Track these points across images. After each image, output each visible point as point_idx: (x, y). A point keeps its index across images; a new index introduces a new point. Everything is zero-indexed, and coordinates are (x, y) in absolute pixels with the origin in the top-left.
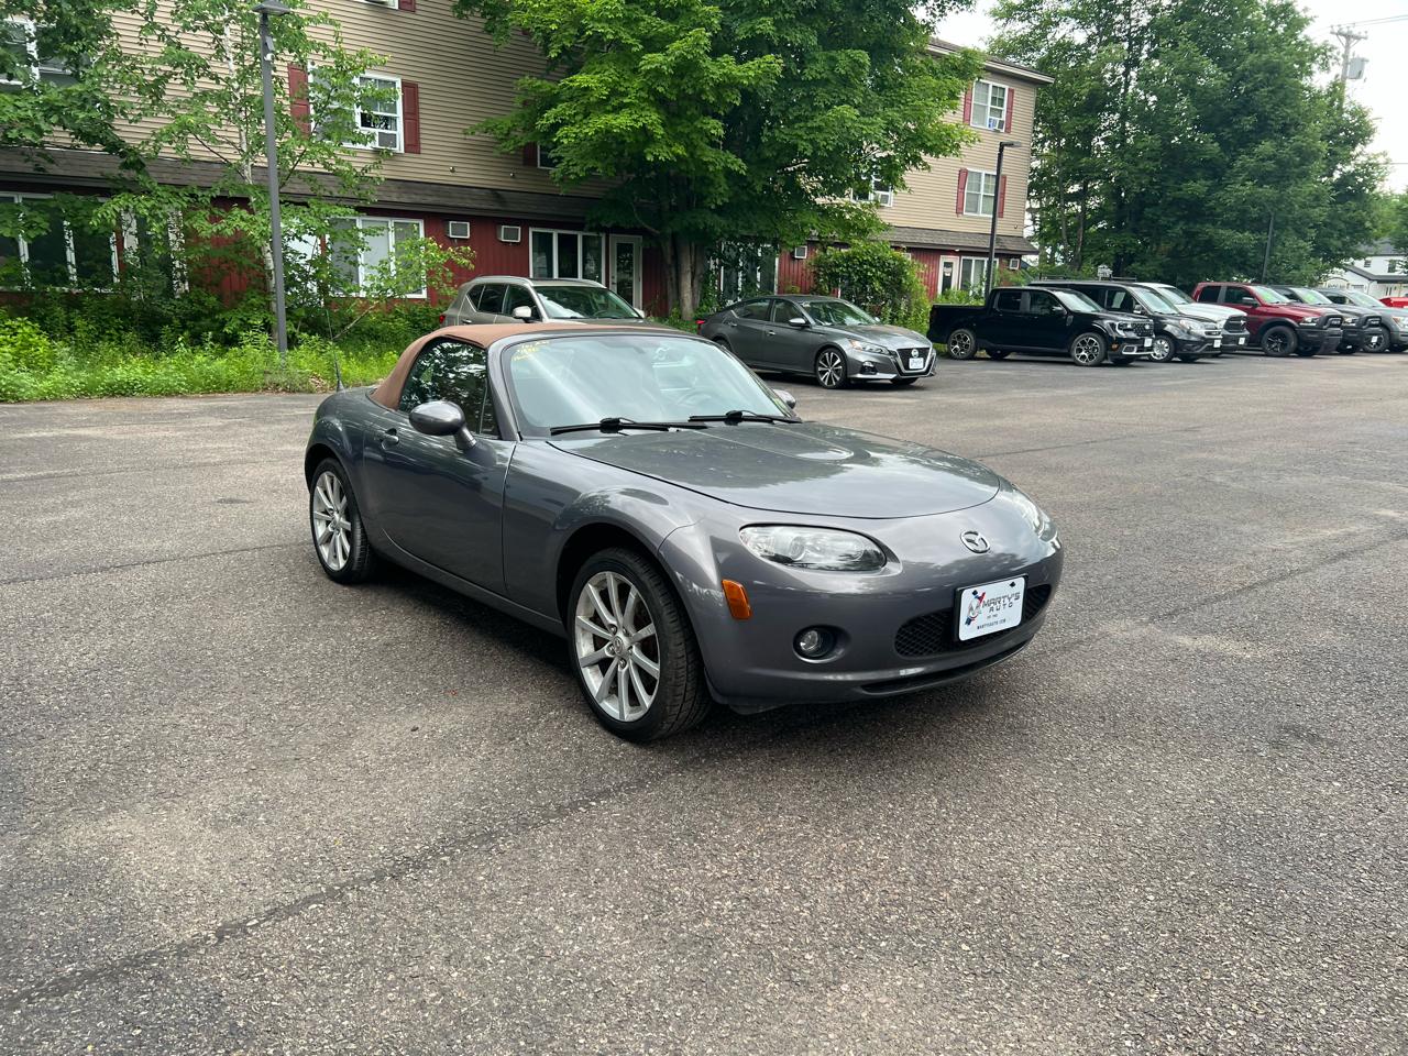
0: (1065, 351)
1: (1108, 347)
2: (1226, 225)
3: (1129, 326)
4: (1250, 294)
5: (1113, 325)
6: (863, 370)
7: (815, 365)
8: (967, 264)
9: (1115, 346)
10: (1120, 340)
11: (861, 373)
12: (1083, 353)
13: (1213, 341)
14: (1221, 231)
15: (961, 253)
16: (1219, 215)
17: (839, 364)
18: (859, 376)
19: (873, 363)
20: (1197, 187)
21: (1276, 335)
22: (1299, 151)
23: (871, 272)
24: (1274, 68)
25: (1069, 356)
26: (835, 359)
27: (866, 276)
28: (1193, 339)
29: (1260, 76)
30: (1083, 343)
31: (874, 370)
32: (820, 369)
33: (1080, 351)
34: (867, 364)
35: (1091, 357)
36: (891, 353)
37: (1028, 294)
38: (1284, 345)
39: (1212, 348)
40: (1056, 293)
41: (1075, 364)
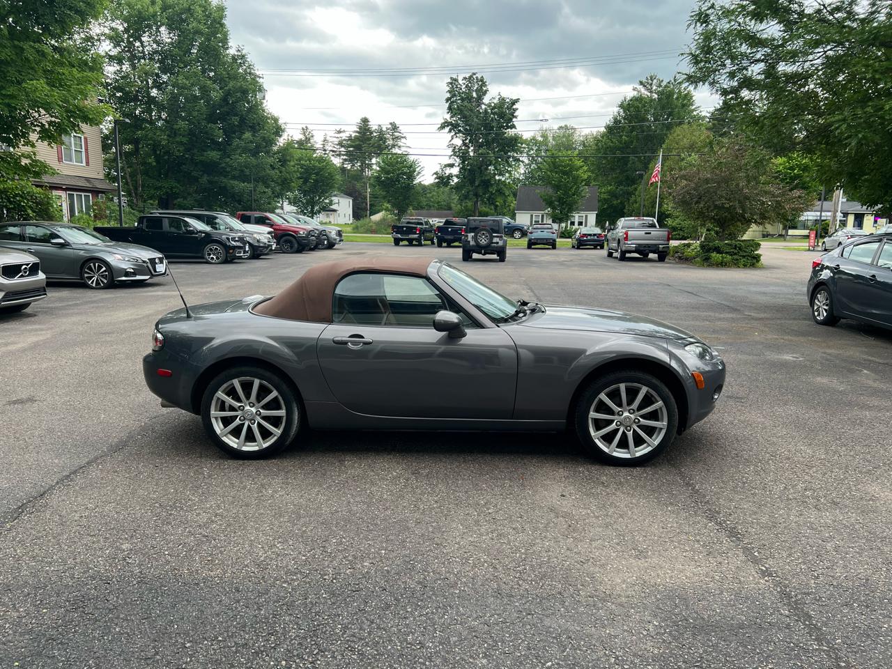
0: (200, 255)
1: (227, 252)
2: (234, 178)
3: (237, 239)
4: (268, 219)
5: (228, 239)
6: (127, 274)
7: (81, 273)
8: (71, 197)
9: (231, 251)
10: (234, 248)
11: (126, 276)
12: (212, 256)
13: (271, 246)
14: (232, 182)
15: (66, 190)
16: (229, 172)
17: (105, 271)
18: (124, 278)
19: (133, 269)
20: (213, 155)
21: (286, 241)
22: (264, 139)
23: (24, 203)
24: (244, 91)
25: (203, 258)
26: (100, 268)
27: (19, 205)
28: (261, 245)
29: (239, 94)
30: (211, 249)
31: (134, 274)
32: (86, 275)
33: (210, 255)
34: (128, 270)
35: (217, 258)
36: (144, 262)
37: (166, 220)
38: (291, 247)
39: (272, 250)
40: (186, 219)
41: (208, 263)
